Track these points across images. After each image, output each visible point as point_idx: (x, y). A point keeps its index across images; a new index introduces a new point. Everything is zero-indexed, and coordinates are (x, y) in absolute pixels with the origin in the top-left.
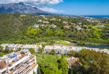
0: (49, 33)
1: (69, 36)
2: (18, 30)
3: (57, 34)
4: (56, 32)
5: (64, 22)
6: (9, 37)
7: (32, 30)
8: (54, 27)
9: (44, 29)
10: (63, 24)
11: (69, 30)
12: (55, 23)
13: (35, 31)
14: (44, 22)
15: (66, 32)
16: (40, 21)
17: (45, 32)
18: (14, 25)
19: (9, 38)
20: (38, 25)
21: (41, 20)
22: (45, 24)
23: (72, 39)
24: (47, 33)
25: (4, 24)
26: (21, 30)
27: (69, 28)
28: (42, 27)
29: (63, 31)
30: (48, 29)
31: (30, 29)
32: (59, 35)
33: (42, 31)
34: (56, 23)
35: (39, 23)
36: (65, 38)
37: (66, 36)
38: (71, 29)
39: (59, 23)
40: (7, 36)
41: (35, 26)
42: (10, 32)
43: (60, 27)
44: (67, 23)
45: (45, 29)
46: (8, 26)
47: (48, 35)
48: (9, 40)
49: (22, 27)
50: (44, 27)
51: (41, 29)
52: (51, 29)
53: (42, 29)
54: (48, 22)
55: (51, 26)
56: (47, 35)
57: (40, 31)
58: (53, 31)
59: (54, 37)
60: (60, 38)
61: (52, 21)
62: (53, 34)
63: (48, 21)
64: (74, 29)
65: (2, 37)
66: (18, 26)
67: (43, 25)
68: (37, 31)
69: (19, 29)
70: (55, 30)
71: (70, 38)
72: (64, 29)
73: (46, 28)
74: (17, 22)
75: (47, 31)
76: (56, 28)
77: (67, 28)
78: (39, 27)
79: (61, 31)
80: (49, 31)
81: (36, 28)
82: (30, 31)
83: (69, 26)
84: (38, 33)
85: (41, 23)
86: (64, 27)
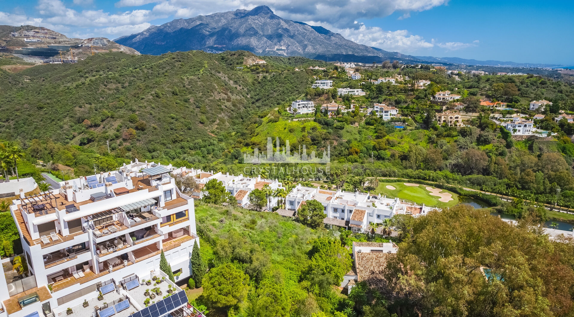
0: (354, 144)
1: (457, 168)
2: (222, 121)
3: (397, 150)
4: (388, 142)
5: (440, 95)
6: (182, 148)
7: (281, 124)
8: (386, 118)
9: (336, 124)
10: (437, 103)
11: (463, 133)
12: (393, 98)
13: (291, 131)
14: (343, 91)
15: (446, 143)
16: (321, 87)
17: (340, 137)
18: (211, 101)
19: (179, 150)
20: (312, 103)
21: (329, 82)
22: (347, 100)
23: (473, 183)
24: (349, 142)
25: (174, 94)
26: (234, 124)
27: (463, 125)
28: (326, 112)
29: (430, 141)
30: (352, 123)
31: (270, 121)
32: (404, 158)
33: (325, 131)
34: (403, 97)
35: (319, 94)
36: (432, 173)
37: (443, 163)
38: (477, 131)
39: (418, 98)
40: (175, 142)
41: (295, 105)
42: (190, 129)
43: (418, 117)
44: (457, 97)
45: (339, 124)
46: (186, 101)
47: (350, 154)
48: (179, 157)
49: (242, 109)
50: (338, 112)
51: (320, 122)
52: (368, 123)
53: (327, 124)
54: (359, 93)
55: (372, 113)
56: (346, 152)
57: (314, 129)
58: (378, 137)
59: (379, 163)
60: (409, 171)
61: (380, 89)
62: (374, 148)
63: (364, 88)
64: (489, 134)
65: (158, 147)
66: (228, 104)
67: (333, 106)
68: (303, 129)
69: (226, 118)
70: (391, 131)
71: (458, 177)
72: (436, 129)
73: (346, 116)
74: (227, 89)
75: (348, 132)
76: (395, 121)
77: (453, 126)
78: (314, 111)
79: (420, 140)
80: (360, 134)
81: (300, 118)
82: (269, 129)
83: (465, 113)
84: (303, 141)
85: (326, 95)
86: (440, 117)
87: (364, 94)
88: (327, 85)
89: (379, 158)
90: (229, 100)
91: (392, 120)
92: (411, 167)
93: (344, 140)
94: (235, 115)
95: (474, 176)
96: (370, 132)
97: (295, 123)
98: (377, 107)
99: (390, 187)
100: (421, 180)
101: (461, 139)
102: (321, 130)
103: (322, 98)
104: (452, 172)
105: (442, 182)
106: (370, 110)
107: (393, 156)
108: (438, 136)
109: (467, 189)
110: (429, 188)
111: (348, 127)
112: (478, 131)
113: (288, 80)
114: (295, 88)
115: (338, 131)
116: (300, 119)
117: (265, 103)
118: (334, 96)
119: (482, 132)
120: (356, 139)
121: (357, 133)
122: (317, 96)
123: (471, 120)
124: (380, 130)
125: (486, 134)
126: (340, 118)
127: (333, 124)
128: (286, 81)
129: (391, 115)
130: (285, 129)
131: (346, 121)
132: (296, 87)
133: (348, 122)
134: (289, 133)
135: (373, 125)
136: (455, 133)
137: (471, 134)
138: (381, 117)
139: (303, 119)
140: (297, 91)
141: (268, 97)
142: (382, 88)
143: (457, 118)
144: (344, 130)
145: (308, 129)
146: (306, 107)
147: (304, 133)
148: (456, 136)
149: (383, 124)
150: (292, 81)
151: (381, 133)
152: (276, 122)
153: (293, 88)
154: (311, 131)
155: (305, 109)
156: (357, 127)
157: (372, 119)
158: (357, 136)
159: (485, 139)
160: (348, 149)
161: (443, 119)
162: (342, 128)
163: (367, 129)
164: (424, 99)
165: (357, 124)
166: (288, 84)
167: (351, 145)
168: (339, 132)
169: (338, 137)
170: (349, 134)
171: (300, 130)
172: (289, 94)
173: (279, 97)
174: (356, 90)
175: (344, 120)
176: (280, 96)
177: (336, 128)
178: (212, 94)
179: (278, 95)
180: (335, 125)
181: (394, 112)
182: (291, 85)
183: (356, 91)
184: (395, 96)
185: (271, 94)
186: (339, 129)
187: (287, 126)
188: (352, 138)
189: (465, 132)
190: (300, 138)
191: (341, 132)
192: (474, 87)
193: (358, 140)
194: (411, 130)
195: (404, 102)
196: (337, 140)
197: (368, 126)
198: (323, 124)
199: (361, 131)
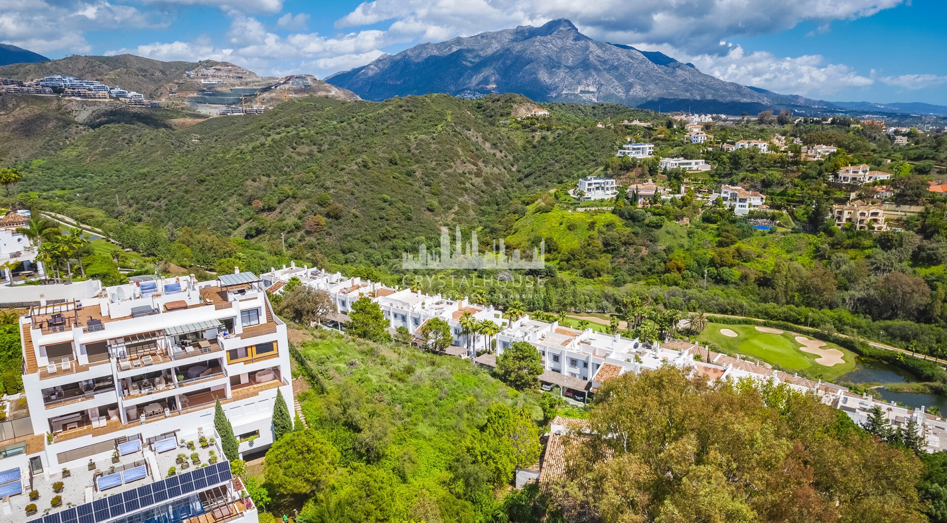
0: (678, 254)
1: (866, 306)
2: (464, 208)
3: (754, 269)
4: (739, 253)
5: (847, 173)
6: (394, 248)
7: (556, 214)
8: (740, 211)
9: (650, 218)
10: (839, 187)
11: (885, 242)
12: (760, 176)
13: (571, 227)
14: (670, 163)
15: (849, 260)
16: (632, 155)
17: (654, 241)
18: (449, 175)
19: (389, 252)
20: (612, 183)
21: (648, 147)
22: (675, 178)
23: (892, 336)
24: (668, 250)
25: (392, 162)
26: (483, 213)
27: (885, 228)
28: (636, 197)
29: (818, 254)
30: (677, 218)
31: (539, 210)
32: (764, 282)
33: (629, 230)
34: (776, 174)
35: (627, 167)
36: (812, 313)
37: (838, 295)
38: (915, 240)
39: (805, 177)
40: (384, 238)
41: (584, 185)
42: (409, 219)
43: (800, 211)
44: (885, 177)
45: (654, 219)
46: (410, 174)
47: (668, 271)
48: (386, 263)
49: (500, 190)
50: (655, 199)
51: (621, 215)
52: (706, 219)
53: (633, 219)
54: (700, 166)
55: (717, 203)
56: (661, 267)
57: (610, 226)
58: (721, 244)
59: (717, 290)
60: (770, 306)
61: (735, 161)
62: (712, 263)
63: (708, 157)
64: (940, 246)
65: (356, 244)
66: (477, 181)
67: (647, 188)
68: (592, 226)
69: (471, 203)
70: (745, 235)
71: (864, 321)
72: (830, 233)
73: (669, 206)
74: (477, 155)
75: (668, 233)
76: (756, 218)
77: (867, 229)
78: (614, 196)
79: (799, 253)
80: (691, 238)
81: (588, 206)
82: (536, 223)
83: (895, 205)
84: (589, 245)
85: (640, 170)
86: (840, 213)
87: (708, 168)
88: (643, 152)
89: (719, 280)
90: (478, 175)
91: (752, 215)
92: (776, 300)
93: (661, 247)
94: (486, 198)
95: (897, 323)
96: (709, 235)
97: (578, 215)
98: (727, 191)
99: (727, 332)
100: (788, 323)
101: (880, 255)
102: (622, 229)
103: (632, 174)
104: (855, 312)
105: (828, 328)
106: (714, 196)
107: (744, 277)
108: (833, 246)
109: (877, 346)
110: (800, 339)
111: (670, 225)
112: (917, 239)
113: (581, 143)
114: (591, 157)
115: (652, 231)
116: (588, 209)
117: (538, 180)
118: (653, 171)
119: (925, 242)
120: (682, 246)
121: (685, 235)
122: (624, 170)
123: (905, 218)
124: (728, 231)
125: (934, 245)
126: (657, 208)
127: (644, 220)
128: (577, 144)
129: (750, 205)
130: (561, 224)
131: (667, 214)
132: (592, 154)
133: (671, 217)
134: (568, 231)
135: (715, 222)
136: (867, 242)
137: (901, 245)
138: (732, 209)
139: (593, 209)
140: (593, 161)
141: (545, 171)
142: (740, 159)
143: (876, 214)
144: (663, 229)
145: (599, 226)
146: (603, 188)
147: (591, 233)
148: (870, 247)
149: (734, 222)
150: (587, 145)
151: (727, 237)
152: (547, 212)
153: (588, 157)
154: (604, 229)
155: (600, 192)
156: (687, 225)
157: (714, 213)
158: (685, 241)
159: (929, 255)
160: (665, 262)
161: (846, 215)
162: (658, 226)
163: (704, 229)
164: (816, 178)
165: (686, 220)
166: (580, 150)
167: (670, 256)
168: (652, 233)
169: (651, 241)
170: (670, 236)
171: (587, 226)
172: (580, 166)
173: (562, 172)
174: (693, 162)
175: (664, 212)
176: (564, 170)
177: (648, 225)
178: (452, 164)
179: (561, 168)
180: (647, 221)
181: (757, 201)
182: (585, 152)
183: (693, 163)
184: (763, 173)
185: (550, 165)
186: (653, 227)
187: (565, 220)
188: (675, 243)
189: (889, 240)
190: (585, 240)
191: (657, 232)
192: (927, 158)
193: (686, 247)
194: (784, 234)
195: (778, 184)
196: (647, 247)
197: (706, 225)
198: (626, 219)
199: (692, 233)
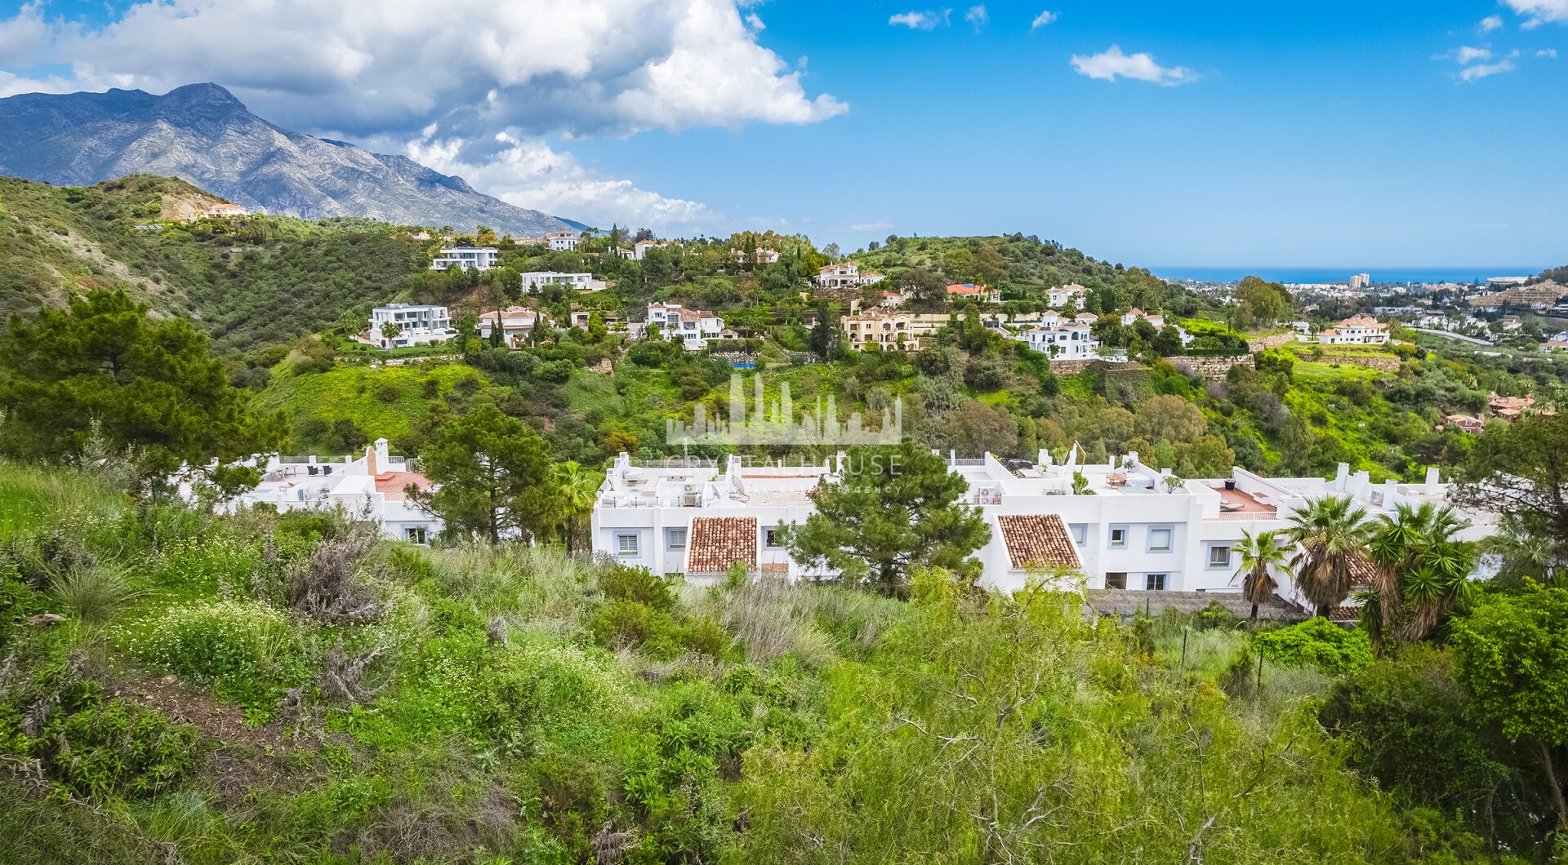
0: (611, 422)
5: (832, 271)
7: (343, 377)
8: (694, 343)
9: (541, 367)
10: (827, 294)
11: (929, 365)
12: (698, 289)
13: (386, 396)
14: (538, 280)
15: (890, 396)
16: (464, 265)
17: (562, 404)
20: (441, 313)
22: (555, 300)
24: (594, 418)
27: (919, 346)
28: (498, 333)
30: (594, 360)
31: (301, 370)
33: (506, 391)
34: (724, 282)
35: (462, 285)
38: (961, 358)
39: (769, 285)
41: (384, 320)
43: (787, 333)
45: (551, 366)
47: (610, 452)
50: (539, 332)
51: (484, 366)
52: (639, 361)
54: (586, 283)
55: (648, 333)
57: (468, 385)
58: (684, 397)
61: (653, 266)
63: (599, 269)
64: (994, 362)
67: (519, 319)
68: (431, 388)
70: (719, 377)
72: (849, 360)
73: (569, 344)
75: (584, 388)
76: (723, 350)
77: (896, 348)
78: (453, 335)
79: (811, 397)
80: (622, 394)
81: (408, 355)
82: (300, 396)
83: (913, 315)
84: (435, 424)
85: (485, 290)
86: (854, 327)
87: (602, 285)
88: (482, 260)
91: (713, 347)
93: (578, 414)
96: (655, 387)
97: (394, 372)
98: (657, 313)
101: (926, 383)
102: (493, 389)
103: (475, 297)
108: (861, 378)
111: (588, 375)
112: (963, 357)
113: (339, 260)
114: (368, 283)
115: (552, 388)
116: (411, 360)
117: (261, 330)
118: (513, 292)
119: (974, 361)
120: (614, 411)
121: (612, 390)
122: (455, 292)
123: (934, 332)
124: (686, 375)
125: (985, 363)
126: (550, 347)
127: (531, 369)
128: (330, 262)
129: (703, 335)
130: (362, 390)
131: (572, 355)
132: (369, 278)
133: (580, 360)
134: (381, 406)
135: (655, 365)
136: (906, 369)
137: (948, 368)
138: (679, 340)
139: (421, 359)
140: (376, 289)
141: (273, 313)
142: (661, 262)
143: (900, 325)
144: (570, 384)
145: (447, 386)
146: (425, 324)
147: (432, 402)
148: (910, 376)
149: (688, 359)
150: (354, 263)
151: (693, 384)
152: (324, 370)
153: (360, 282)
154: (458, 394)
155: (421, 330)
156: (609, 373)
157: (651, 348)
158: (615, 400)
159: (988, 376)
160: (595, 441)
161: (863, 331)
162: (561, 378)
163: (640, 377)
164: (788, 287)
165: (606, 365)
166: (342, 272)
167: (603, 427)
168: (554, 391)
169: (556, 406)
170: (588, 395)
171: (419, 391)
172: (349, 300)
173: (313, 312)
174: (576, 276)
175: (565, 353)
176: (316, 308)
177: (542, 378)
179: (309, 306)
180: (539, 371)
181: (712, 325)
182: (352, 275)
183: (576, 279)
184: (703, 283)
185: (283, 302)
186: (555, 380)
187: (369, 384)
188: (597, 406)
189: (932, 362)
190: (424, 418)
191: (562, 390)
193: (621, 411)
194: (778, 370)
195: (731, 299)
196: (552, 417)
197: (643, 370)
198: (494, 370)
199: (623, 386)
